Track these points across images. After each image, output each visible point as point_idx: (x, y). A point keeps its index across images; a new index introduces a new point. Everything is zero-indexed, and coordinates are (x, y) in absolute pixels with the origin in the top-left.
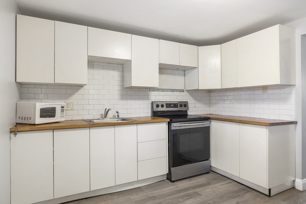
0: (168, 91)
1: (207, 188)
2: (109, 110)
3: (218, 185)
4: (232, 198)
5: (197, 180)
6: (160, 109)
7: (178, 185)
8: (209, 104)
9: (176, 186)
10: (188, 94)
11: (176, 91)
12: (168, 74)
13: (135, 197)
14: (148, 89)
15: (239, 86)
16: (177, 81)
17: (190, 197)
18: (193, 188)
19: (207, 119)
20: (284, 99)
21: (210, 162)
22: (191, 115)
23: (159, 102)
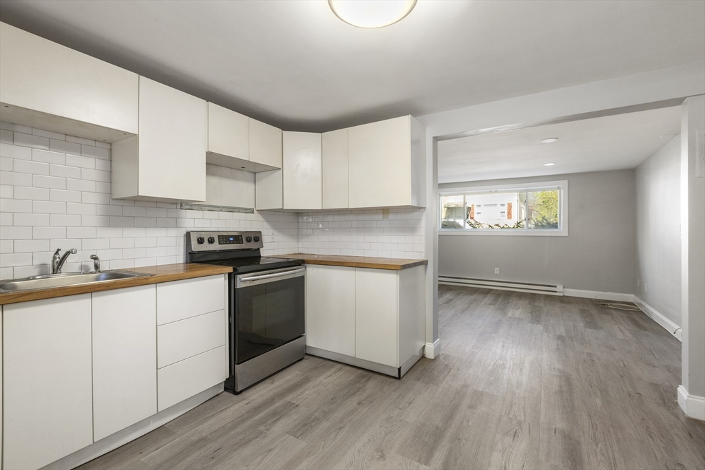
0: (221, 211)
1: (306, 390)
2: (68, 253)
3: (322, 378)
4: (349, 396)
5: (286, 378)
6: (206, 247)
7: (251, 398)
8: (298, 235)
9: (246, 402)
10: (260, 218)
11: (239, 212)
12: (222, 176)
13: (155, 454)
14: (176, 204)
15: (352, 206)
16: (238, 191)
17: (278, 417)
18: (281, 395)
19: (300, 263)
20: (411, 228)
21: (305, 340)
22: (268, 258)
23: (203, 233)
